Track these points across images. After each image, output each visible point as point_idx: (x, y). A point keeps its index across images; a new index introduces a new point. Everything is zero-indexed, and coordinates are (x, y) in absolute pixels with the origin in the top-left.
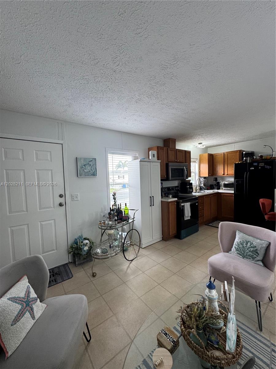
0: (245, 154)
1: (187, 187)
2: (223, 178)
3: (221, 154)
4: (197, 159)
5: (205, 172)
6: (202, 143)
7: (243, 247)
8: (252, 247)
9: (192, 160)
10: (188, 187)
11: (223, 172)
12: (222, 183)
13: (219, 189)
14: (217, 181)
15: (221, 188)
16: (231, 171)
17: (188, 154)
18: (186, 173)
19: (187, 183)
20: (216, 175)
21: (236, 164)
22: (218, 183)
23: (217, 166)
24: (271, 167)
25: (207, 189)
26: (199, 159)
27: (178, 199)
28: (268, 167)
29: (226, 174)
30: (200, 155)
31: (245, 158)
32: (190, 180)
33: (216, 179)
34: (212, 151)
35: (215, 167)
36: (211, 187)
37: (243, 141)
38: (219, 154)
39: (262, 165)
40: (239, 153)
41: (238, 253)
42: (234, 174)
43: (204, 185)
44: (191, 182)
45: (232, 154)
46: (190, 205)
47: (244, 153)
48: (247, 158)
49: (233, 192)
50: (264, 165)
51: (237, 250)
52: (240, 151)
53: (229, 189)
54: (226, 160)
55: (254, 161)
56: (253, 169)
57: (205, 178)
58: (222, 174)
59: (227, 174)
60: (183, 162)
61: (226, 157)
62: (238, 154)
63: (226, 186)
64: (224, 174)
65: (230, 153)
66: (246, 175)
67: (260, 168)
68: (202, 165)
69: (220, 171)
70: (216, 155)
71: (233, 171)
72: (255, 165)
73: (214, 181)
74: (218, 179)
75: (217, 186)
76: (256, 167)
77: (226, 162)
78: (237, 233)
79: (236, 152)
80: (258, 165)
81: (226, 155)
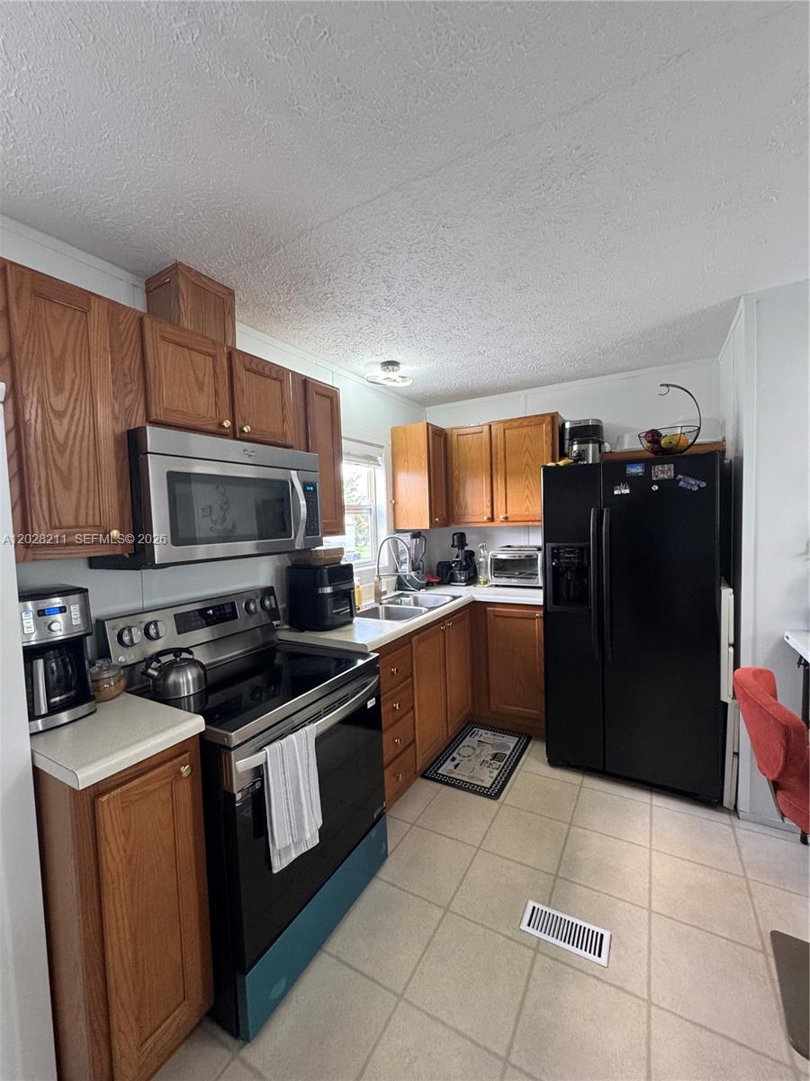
0: (570, 429)
2: (485, 535)
3: (479, 429)
4: (382, 447)
5: (417, 510)
6: (396, 364)
10: (328, 590)
11: (489, 510)
12: (485, 557)
13: (472, 580)
14: (466, 548)
15: (482, 578)
16: (528, 500)
18: (304, 510)
19: (320, 568)
20: (460, 523)
21: (546, 469)
22: (470, 555)
23: (464, 484)
24: (703, 485)
25: (429, 585)
26: (388, 448)
27: (207, 722)
28: (692, 484)
29: (501, 517)
30: (394, 431)
31: (575, 448)
32: (341, 551)
33: (461, 540)
34: (445, 418)
35: (456, 486)
36: (443, 575)
38: (468, 431)
39: (663, 472)
40: (549, 428)
42: (541, 516)
43: (414, 569)
45: (525, 430)
46: (322, 741)
47: (568, 425)
48: (583, 446)
49: (537, 598)
50: (672, 474)
52: (554, 417)
53: (514, 582)
54: (501, 454)
55: (615, 466)
56: (627, 491)
57: (416, 535)
58: (485, 518)
59: (506, 518)
60: (289, 442)
61: (498, 443)
62: (545, 428)
63: (500, 567)
64: (492, 519)
65: (515, 424)
66: (596, 524)
67: (655, 488)
68: (403, 478)
69: (475, 500)
70: (460, 433)
71: (527, 503)
72: (637, 477)
73: (453, 546)
74: (469, 539)
75: (466, 568)
76: (640, 484)
77: (501, 467)
79: (538, 420)
80: (648, 472)
81: (499, 433)
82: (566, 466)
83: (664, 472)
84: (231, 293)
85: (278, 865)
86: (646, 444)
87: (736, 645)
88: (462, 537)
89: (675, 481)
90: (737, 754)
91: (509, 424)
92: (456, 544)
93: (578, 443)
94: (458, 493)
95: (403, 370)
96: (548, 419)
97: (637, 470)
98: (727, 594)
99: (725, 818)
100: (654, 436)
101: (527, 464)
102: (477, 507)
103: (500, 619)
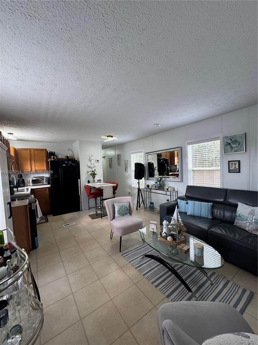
2: (27, 175)
3: (26, 150)
6: (12, 134)
7: (122, 210)
8: (125, 208)
11: (30, 169)
12: (29, 180)
14: (22, 178)
15: (28, 185)
16: (39, 167)
23: (22, 162)
28: (74, 165)
29: (34, 170)
38: (23, 149)
40: (45, 152)
45: (39, 152)
47: (49, 152)
48: (54, 157)
51: (119, 214)
54: (33, 156)
56: (65, 165)
61: (32, 153)
62: (44, 152)
63: (34, 181)
66: (61, 170)
70: (20, 150)
71: (41, 167)
73: (19, 177)
74: (23, 176)
76: (67, 164)
77: (33, 159)
78: (115, 204)
79: (42, 150)
80: (68, 162)
81: (32, 151)
82: (53, 160)
83: (70, 163)
86: (66, 158)
87: (80, 187)
88: (21, 175)
89: (72, 164)
90: (81, 202)
91: (35, 150)
92: (20, 177)
93: (53, 156)
94: (20, 165)
96: (45, 150)
97: (66, 162)
98: (79, 180)
99: (81, 212)
100: (68, 157)
101: (40, 159)
102: (26, 168)
103: (38, 192)
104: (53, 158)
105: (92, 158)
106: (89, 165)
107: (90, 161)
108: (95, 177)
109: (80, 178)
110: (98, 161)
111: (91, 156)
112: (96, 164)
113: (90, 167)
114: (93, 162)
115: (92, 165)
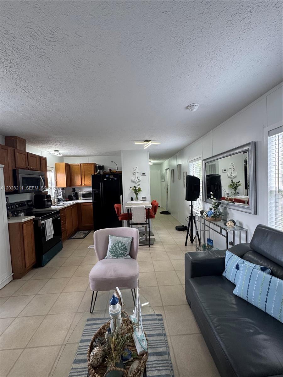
0: (98, 167)
1: (44, 200)
2: (80, 189)
3: (78, 165)
4: (53, 168)
5: (63, 183)
6: (58, 151)
7: (116, 248)
8: (122, 246)
9: (48, 169)
10: (46, 200)
11: (81, 183)
12: (80, 193)
13: (77, 199)
14: (75, 192)
15: (79, 198)
16: (88, 181)
17: (43, 161)
18: (43, 183)
19: (44, 195)
20: (73, 186)
21: (92, 175)
22: (77, 193)
23: (75, 177)
25: (66, 201)
26: (55, 168)
27: (35, 217)
28: (116, 179)
30: (56, 164)
31: (98, 171)
32: (48, 192)
33: (74, 190)
34: (71, 161)
35: (73, 177)
36: (70, 198)
37: (95, 156)
38: (75, 165)
41: (112, 256)
42: (92, 184)
43: (63, 197)
44: (48, 194)
45: (88, 166)
46: (53, 220)
47: (97, 166)
49: (91, 201)
50: (112, 177)
51: (111, 253)
52: (94, 164)
53: (87, 198)
54: (83, 171)
55: (105, 174)
56: (106, 180)
57: (63, 189)
58: (80, 185)
59: (85, 185)
60: (38, 170)
61: (82, 168)
62: (93, 166)
63: (84, 196)
64: (81, 185)
66: (101, 185)
67: (110, 179)
68: (58, 175)
69: (78, 181)
70: (74, 165)
72: (107, 177)
73: (72, 191)
74: (76, 190)
75: (75, 196)
76: (108, 178)
77: (83, 173)
78: (109, 238)
79: (91, 164)
80: (109, 176)
81: (82, 166)
82: (96, 175)
83: (111, 177)
84: (25, 140)
85: (47, 239)
86: (109, 171)
87: (123, 204)
89: (113, 178)
94: (73, 179)
95: (60, 152)
96: (93, 164)
97: (107, 176)
98: (121, 196)
100: (111, 170)
101: (89, 173)
102: (78, 182)
103: (84, 206)
104: (99, 172)
105: (137, 171)
106: (133, 179)
107: (134, 175)
108: (137, 193)
109: (122, 194)
110: (144, 174)
111: (135, 168)
112: (141, 178)
113: (133, 181)
114: (137, 175)
115: (137, 179)
